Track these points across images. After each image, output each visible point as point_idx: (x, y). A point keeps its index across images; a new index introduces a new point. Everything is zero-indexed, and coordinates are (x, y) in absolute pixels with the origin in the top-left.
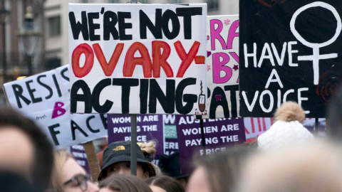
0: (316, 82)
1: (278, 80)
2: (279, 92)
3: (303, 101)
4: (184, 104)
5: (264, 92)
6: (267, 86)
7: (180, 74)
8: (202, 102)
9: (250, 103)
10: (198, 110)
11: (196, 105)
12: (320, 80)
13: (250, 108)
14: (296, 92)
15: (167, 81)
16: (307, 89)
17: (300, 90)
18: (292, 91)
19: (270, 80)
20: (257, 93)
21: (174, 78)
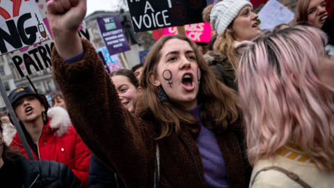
0: (170, 6)
1: (151, 7)
2: (152, 14)
3: (166, 18)
4: (28, 36)
5: (145, 16)
6: (145, 12)
7: (15, 14)
8: (42, 30)
9: (138, 23)
10: (41, 37)
11: (38, 34)
12: (172, 5)
13: (139, 27)
14: (161, 14)
15: (7, 22)
16: (166, 11)
17: (163, 12)
18: (159, 13)
19: (146, 8)
20: (141, 17)
21: (12, 18)
